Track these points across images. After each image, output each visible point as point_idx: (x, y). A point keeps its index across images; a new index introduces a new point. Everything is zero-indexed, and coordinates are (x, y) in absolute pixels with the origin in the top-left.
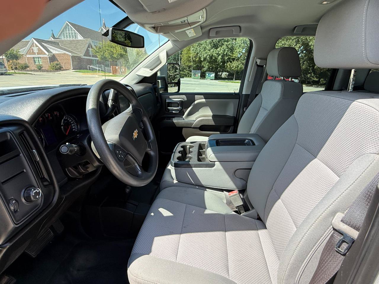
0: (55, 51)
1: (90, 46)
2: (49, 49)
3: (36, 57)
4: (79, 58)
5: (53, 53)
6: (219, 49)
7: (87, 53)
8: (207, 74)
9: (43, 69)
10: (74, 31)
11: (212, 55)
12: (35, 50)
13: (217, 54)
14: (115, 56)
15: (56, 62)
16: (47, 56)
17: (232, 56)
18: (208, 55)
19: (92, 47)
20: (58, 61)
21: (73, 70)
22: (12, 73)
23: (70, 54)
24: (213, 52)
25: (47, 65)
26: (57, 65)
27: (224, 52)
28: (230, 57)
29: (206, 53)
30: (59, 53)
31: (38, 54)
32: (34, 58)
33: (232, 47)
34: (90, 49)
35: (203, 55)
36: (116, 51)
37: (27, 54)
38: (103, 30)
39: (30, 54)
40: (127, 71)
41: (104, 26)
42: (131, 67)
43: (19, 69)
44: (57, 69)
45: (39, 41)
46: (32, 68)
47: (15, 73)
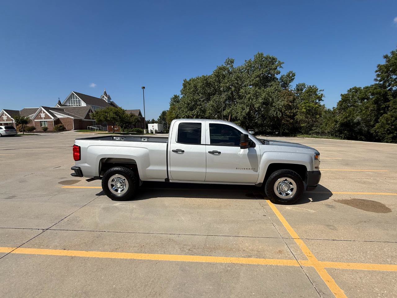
0: (59, 116)
1: (90, 111)
2: (55, 114)
3: (43, 121)
4: (80, 121)
5: (58, 117)
7: (88, 116)
9: (48, 130)
10: (79, 99)
11: (189, 116)
12: (43, 115)
13: (192, 115)
14: (109, 119)
15: (60, 125)
16: (52, 120)
19: (92, 112)
20: (62, 124)
21: (74, 130)
22: (21, 134)
23: (73, 118)
24: (189, 113)
25: (52, 127)
26: (61, 126)
30: (63, 117)
31: (45, 118)
32: (41, 121)
33: (205, 109)
34: (90, 114)
35: (182, 116)
36: (110, 115)
37: (35, 119)
38: (104, 97)
39: (38, 119)
40: (121, 129)
41: (105, 93)
42: (124, 125)
43: (26, 131)
44: (60, 130)
45: (47, 109)
46: (38, 130)
47: (24, 134)
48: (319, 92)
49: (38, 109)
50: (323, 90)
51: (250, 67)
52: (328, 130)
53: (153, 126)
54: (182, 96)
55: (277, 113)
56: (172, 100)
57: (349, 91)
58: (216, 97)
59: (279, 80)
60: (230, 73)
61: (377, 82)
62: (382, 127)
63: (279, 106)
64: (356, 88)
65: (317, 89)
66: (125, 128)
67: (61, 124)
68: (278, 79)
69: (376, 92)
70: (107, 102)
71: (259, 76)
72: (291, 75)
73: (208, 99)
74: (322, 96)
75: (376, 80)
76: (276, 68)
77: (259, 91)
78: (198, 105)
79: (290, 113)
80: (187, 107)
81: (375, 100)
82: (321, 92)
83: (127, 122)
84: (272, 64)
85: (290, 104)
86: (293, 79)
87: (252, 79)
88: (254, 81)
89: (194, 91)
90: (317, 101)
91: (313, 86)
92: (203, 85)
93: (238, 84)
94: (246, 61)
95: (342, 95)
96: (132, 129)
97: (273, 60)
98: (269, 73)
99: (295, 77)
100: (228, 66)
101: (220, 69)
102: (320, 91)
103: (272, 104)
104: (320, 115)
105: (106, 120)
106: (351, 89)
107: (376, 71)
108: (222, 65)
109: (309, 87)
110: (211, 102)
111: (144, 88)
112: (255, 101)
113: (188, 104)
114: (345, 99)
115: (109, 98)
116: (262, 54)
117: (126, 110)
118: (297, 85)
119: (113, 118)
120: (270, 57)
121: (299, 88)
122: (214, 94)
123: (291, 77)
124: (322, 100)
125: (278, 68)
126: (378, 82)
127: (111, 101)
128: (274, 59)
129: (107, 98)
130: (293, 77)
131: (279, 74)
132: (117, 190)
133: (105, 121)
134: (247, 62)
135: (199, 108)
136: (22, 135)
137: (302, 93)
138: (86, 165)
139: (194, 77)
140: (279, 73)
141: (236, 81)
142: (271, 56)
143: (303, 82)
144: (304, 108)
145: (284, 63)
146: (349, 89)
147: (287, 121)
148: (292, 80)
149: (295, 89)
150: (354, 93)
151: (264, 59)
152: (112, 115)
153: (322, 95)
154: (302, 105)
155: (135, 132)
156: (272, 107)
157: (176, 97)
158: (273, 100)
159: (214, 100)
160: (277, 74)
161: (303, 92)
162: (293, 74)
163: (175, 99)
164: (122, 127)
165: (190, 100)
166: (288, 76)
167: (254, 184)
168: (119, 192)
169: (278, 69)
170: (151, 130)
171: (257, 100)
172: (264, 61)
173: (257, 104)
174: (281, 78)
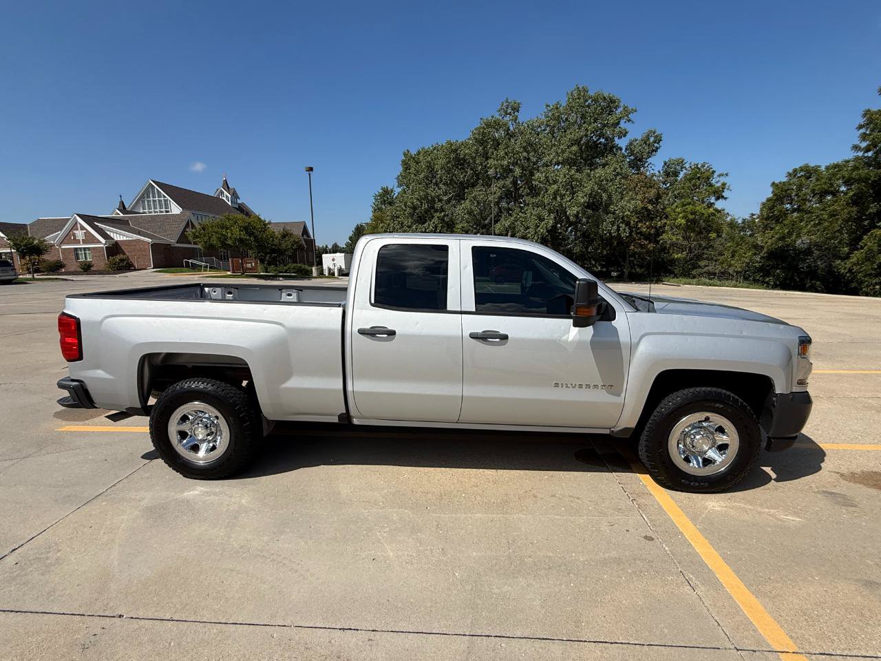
0: (119, 236)
1: (189, 224)
2: (108, 233)
3: (81, 249)
4: (167, 247)
5: (116, 239)
7: (183, 238)
9: (93, 269)
10: (165, 197)
12: (80, 234)
14: (229, 242)
15: (118, 257)
16: (102, 246)
19: (193, 226)
20: (124, 254)
21: (153, 268)
22: (27, 279)
23: (150, 240)
25: (101, 262)
26: (122, 260)
30: (128, 239)
31: (84, 242)
32: (76, 249)
33: (451, 220)
34: (190, 230)
36: (232, 234)
37: (62, 243)
38: (222, 193)
39: (68, 244)
40: (260, 267)
41: (226, 185)
42: (267, 258)
43: (43, 272)
44: (121, 269)
45: (89, 220)
46: (72, 269)
47: (34, 279)
48: (718, 179)
49: (69, 219)
50: (727, 175)
51: (557, 121)
52: (738, 265)
53: (333, 260)
54: (400, 190)
55: (618, 227)
56: (376, 200)
57: (790, 174)
58: (478, 192)
59: (623, 151)
60: (510, 135)
61: (860, 154)
62: (869, 260)
63: (623, 213)
64: (808, 167)
65: (714, 172)
66: (269, 264)
67: (121, 256)
68: (621, 149)
69: (857, 177)
70: (230, 203)
71: (577, 142)
72: (652, 139)
73: (460, 197)
74: (723, 189)
75: (856, 148)
76: (618, 123)
77: (578, 176)
78: (436, 211)
79: (648, 228)
80: (412, 215)
81: (854, 195)
82: (722, 180)
83: (273, 251)
84: (609, 114)
85: (650, 207)
86: (657, 148)
87: (562, 149)
88: (566, 155)
89: (426, 177)
90: (713, 200)
91: (703, 166)
92: (448, 163)
93: (528, 159)
94: (548, 106)
95: (774, 183)
96: (285, 265)
97: (611, 104)
98: (602, 135)
99: (661, 143)
100: (508, 118)
101: (488, 125)
102: (719, 176)
103: (607, 206)
104: (719, 232)
105: (224, 245)
106: (795, 171)
107: (860, 127)
108: (493, 117)
109: (693, 167)
110: (466, 204)
111: (311, 169)
112: (570, 201)
113: (415, 208)
114: (781, 193)
115: (235, 195)
116: (586, 91)
117: (270, 223)
118: (665, 163)
119: (241, 241)
120: (604, 98)
121: (670, 171)
122: (473, 185)
123: (652, 144)
124: (723, 197)
125: (622, 122)
126: (862, 152)
127: (239, 201)
128: (612, 101)
129: (230, 196)
130: (656, 145)
131: (625, 136)
132: (195, 448)
133: (221, 247)
134: (549, 109)
135: (438, 217)
136: (30, 280)
137: (676, 181)
138: (100, 373)
139: (428, 145)
140: (623, 134)
141: (525, 154)
142: (606, 95)
143: (679, 157)
144: (681, 215)
145: (636, 111)
146: (791, 171)
147: (642, 246)
148: (653, 151)
149: (661, 172)
150: (803, 179)
151: (590, 101)
152: (236, 232)
153: (724, 184)
154: (678, 210)
155: (293, 273)
156: (607, 214)
157: (386, 192)
158: (610, 197)
159: (475, 198)
160: (620, 138)
161: (679, 179)
162: (656, 137)
163: (385, 197)
164: (262, 261)
165: (418, 199)
166: (645, 141)
167: (607, 432)
168: (202, 453)
169: (623, 125)
170: (329, 269)
171: (573, 198)
172: (589, 106)
173: (574, 206)
174: (630, 147)
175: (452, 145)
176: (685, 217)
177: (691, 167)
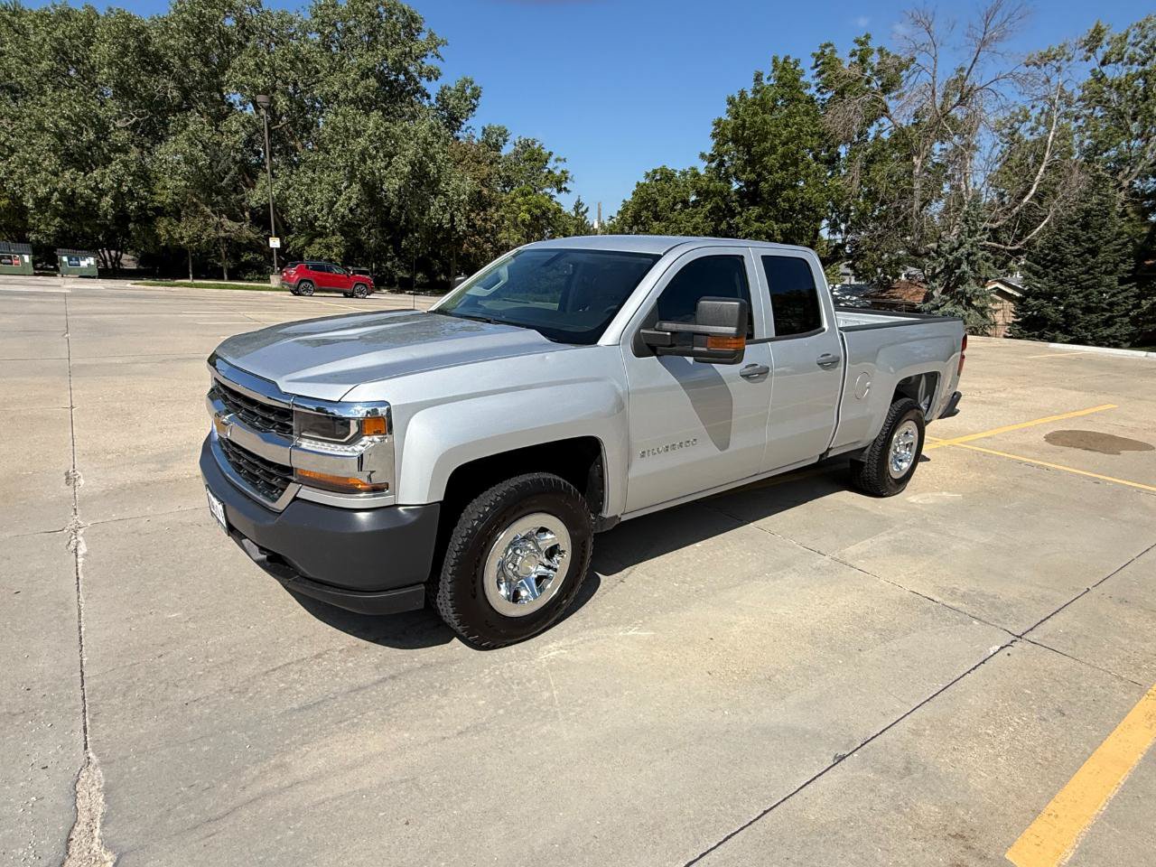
6: (96, 173)
8: (65, 259)
11: (73, 192)
13: (92, 189)
17: (153, 201)
18: (56, 190)
24: (74, 180)
27: (120, 185)
28: (143, 202)
29: (45, 185)
33: (144, 170)
35: (32, 189)
48: (556, 165)
50: (565, 160)
55: (452, 216)
57: (647, 175)
59: (432, 101)
61: (706, 163)
63: (459, 196)
64: (665, 169)
65: (551, 154)
68: (429, 97)
72: (468, 92)
74: (565, 178)
75: (704, 157)
79: (483, 221)
80: (56, 149)
82: (562, 166)
84: (410, 39)
85: (485, 191)
86: (476, 106)
88: (360, 90)
91: (534, 143)
92: (123, 54)
97: (412, 23)
98: (400, 69)
99: (480, 100)
102: (557, 160)
103: (437, 181)
106: (655, 172)
109: (523, 143)
112: (386, 168)
113: (61, 136)
118: (484, 130)
120: (403, 10)
121: (493, 140)
123: (468, 97)
124: (565, 189)
128: (414, 20)
130: (473, 101)
131: (437, 79)
135: (122, 162)
137: (499, 157)
140: (433, 75)
142: (406, 7)
143: (499, 124)
144: (523, 208)
145: (447, 45)
146: (650, 171)
147: (477, 246)
148: (470, 109)
149: (481, 141)
153: (565, 173)
156: (437, 194)
158: (439, 170)
160: (429, 79)
161: (502, 155)
162: (474, 89)
165: (69, 118)
166: (461, 92)
169: (429, 62)
171: (390, 164)
173: (393, 178)
174: (442, 98)
175: (129, 19)
176: (529, 211)
177: (520, 142)
